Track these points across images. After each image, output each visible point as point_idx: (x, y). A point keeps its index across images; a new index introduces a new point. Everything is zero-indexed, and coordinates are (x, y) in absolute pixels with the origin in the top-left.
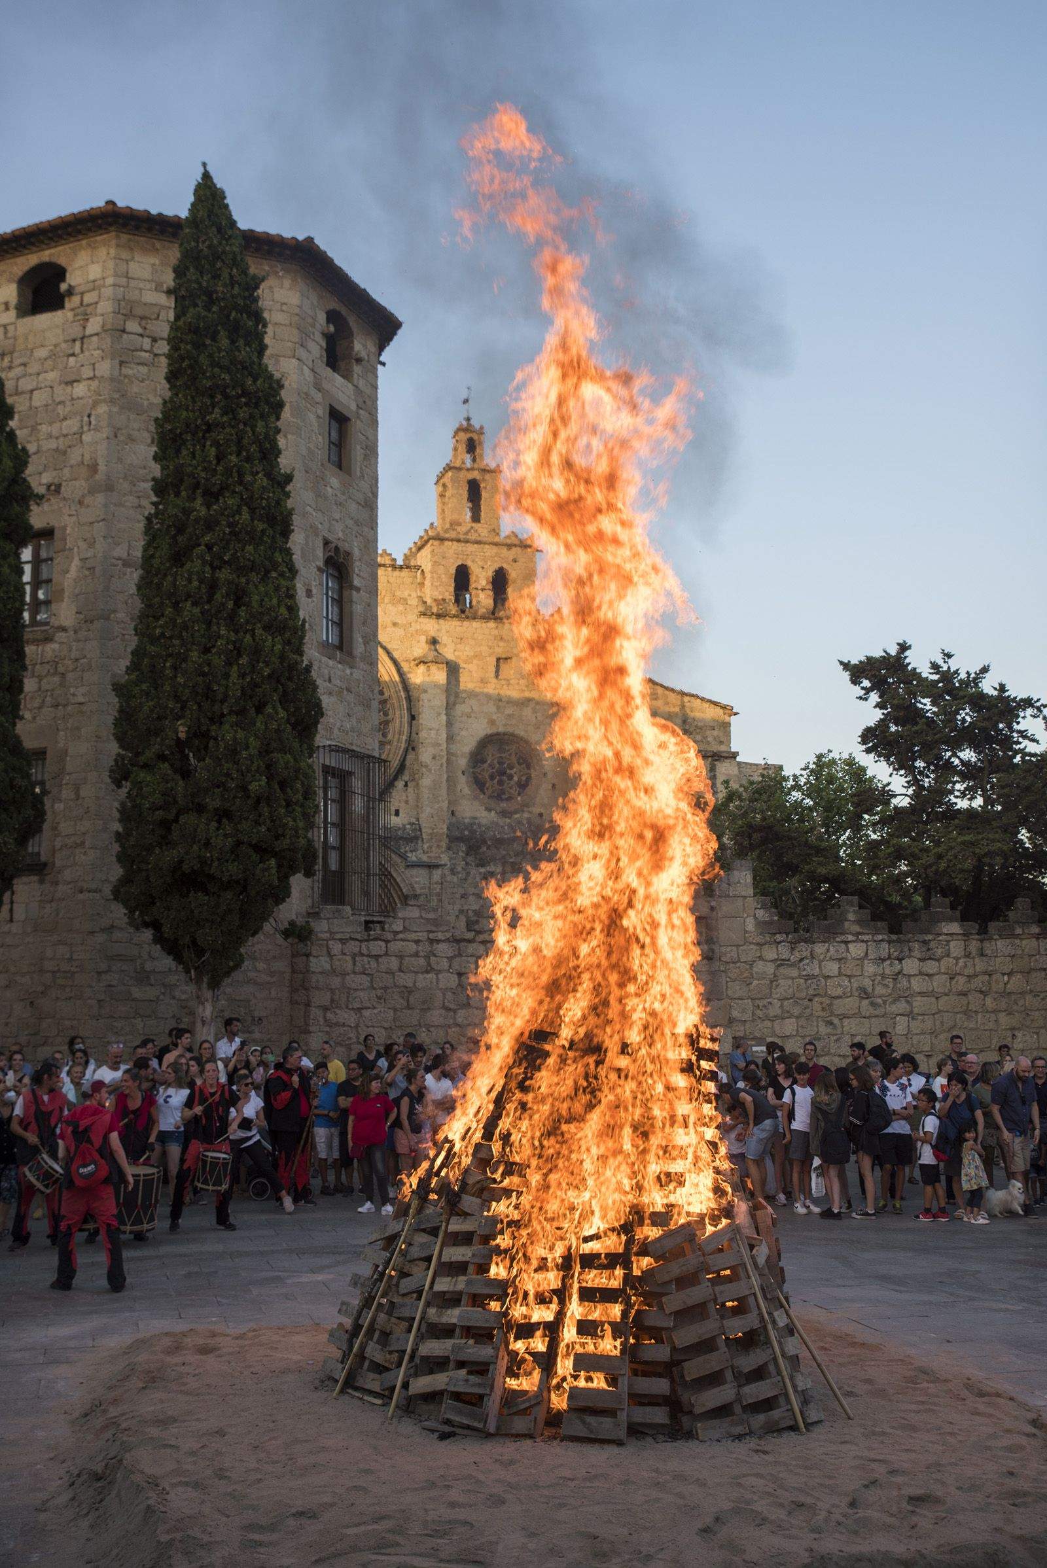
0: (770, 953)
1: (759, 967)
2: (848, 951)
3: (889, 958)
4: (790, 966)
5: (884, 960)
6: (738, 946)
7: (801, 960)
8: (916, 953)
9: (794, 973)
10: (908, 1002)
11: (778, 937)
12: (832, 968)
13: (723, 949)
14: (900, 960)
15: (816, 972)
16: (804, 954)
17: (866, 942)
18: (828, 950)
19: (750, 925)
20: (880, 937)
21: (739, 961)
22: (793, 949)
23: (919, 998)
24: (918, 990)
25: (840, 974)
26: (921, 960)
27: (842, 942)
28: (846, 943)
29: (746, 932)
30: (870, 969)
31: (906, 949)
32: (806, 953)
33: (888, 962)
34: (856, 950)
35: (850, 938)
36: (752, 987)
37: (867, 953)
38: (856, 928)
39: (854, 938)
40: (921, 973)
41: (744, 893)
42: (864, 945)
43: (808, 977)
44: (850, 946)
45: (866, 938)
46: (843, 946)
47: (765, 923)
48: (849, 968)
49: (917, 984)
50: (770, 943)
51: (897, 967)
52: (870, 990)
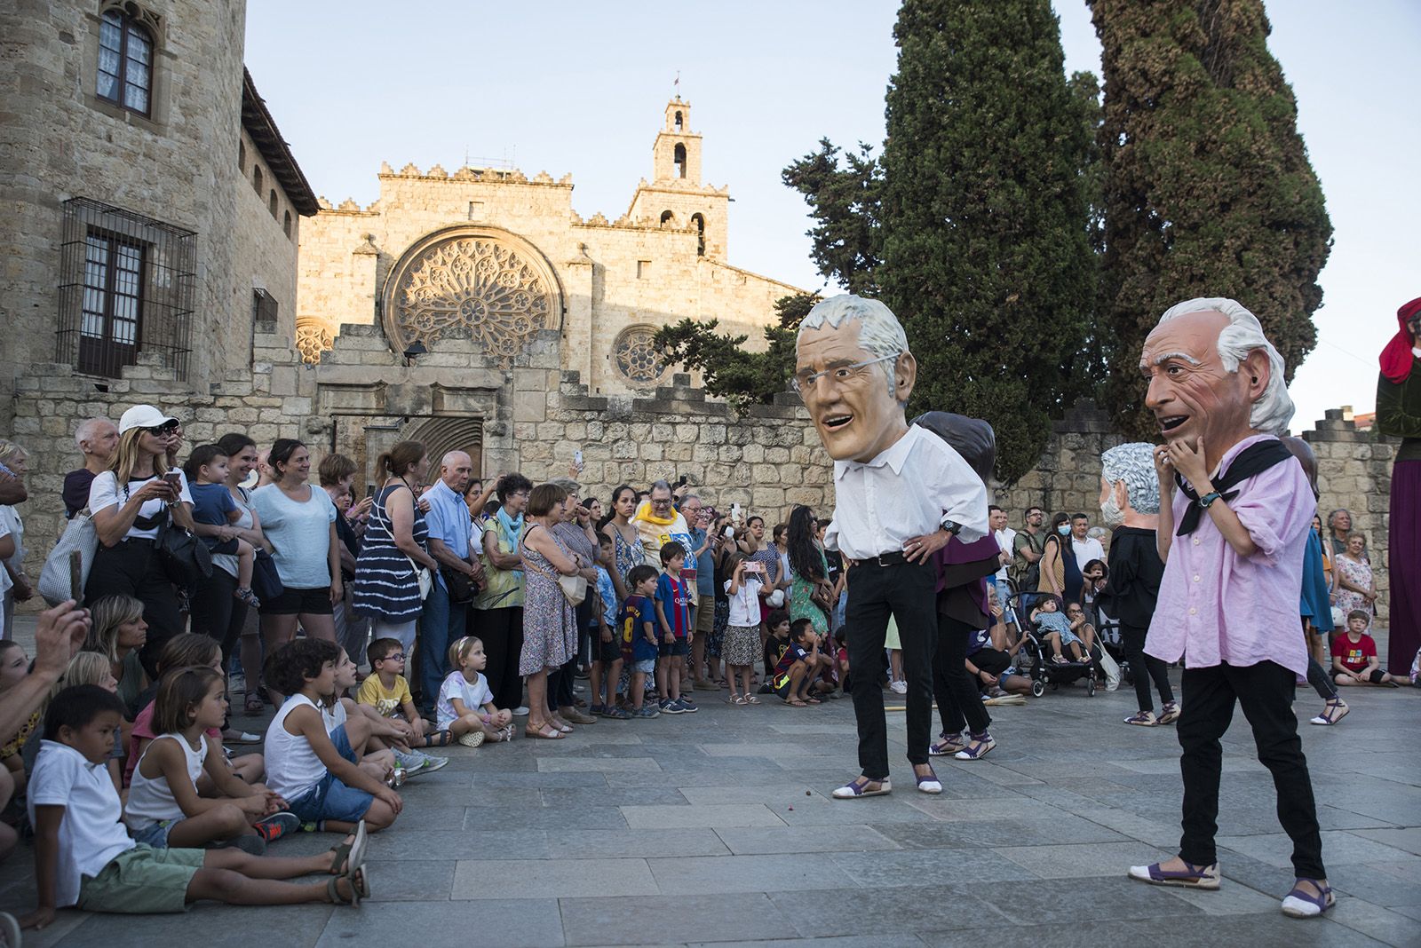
0: (577, 431)
1: (562, 447)
2: (675, 433)
3: (727, 442)
4: (603, 446)
5: (719, 445)
6: (537, 423)
7: (616, 441)
8: (761, 439)
9: (606, 454)
10: (747, 492)
11: (588, 415)
12: (654, 451)
13: (518, 426)
14: (740, 446)
15: (634, 455)
16: (619, 435)
17: (699, 424)
18: (650, 432)
19: (554, 400)
20: (716, 420)
21: (535, 440)
22: (605, 429)
23: (761, 489)
24: (761, 480)
25: (663, 459)
26: (766, 446)
27: (668, 423)
28: (674, 424)
29: (547, 408)
30: (701, 454)
31: (748, 434)
32: (624, 434)
33: (725, 447)
34: (685, 432)
35: (678, 419)
36: (551, 468)
37: (698, 437)
38: (688, 409)
39: (683, 420)
40: (765, 461)
41: (548, 366)
42: (696, 427)
43: (621, 461)
44: (678, 427)
45: (698, 419)
46: (669, 427)
47: (573, 398)
48: (675, 452)
49: (759, 473)
50: (577, 421)
51: (736, 453)
52: (700, 477)
